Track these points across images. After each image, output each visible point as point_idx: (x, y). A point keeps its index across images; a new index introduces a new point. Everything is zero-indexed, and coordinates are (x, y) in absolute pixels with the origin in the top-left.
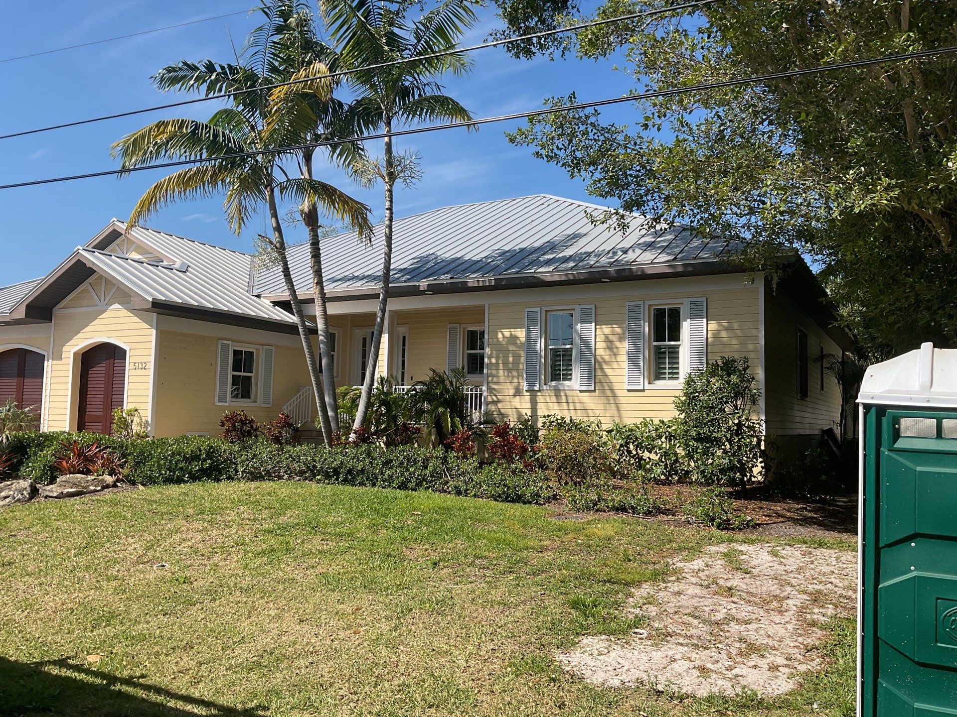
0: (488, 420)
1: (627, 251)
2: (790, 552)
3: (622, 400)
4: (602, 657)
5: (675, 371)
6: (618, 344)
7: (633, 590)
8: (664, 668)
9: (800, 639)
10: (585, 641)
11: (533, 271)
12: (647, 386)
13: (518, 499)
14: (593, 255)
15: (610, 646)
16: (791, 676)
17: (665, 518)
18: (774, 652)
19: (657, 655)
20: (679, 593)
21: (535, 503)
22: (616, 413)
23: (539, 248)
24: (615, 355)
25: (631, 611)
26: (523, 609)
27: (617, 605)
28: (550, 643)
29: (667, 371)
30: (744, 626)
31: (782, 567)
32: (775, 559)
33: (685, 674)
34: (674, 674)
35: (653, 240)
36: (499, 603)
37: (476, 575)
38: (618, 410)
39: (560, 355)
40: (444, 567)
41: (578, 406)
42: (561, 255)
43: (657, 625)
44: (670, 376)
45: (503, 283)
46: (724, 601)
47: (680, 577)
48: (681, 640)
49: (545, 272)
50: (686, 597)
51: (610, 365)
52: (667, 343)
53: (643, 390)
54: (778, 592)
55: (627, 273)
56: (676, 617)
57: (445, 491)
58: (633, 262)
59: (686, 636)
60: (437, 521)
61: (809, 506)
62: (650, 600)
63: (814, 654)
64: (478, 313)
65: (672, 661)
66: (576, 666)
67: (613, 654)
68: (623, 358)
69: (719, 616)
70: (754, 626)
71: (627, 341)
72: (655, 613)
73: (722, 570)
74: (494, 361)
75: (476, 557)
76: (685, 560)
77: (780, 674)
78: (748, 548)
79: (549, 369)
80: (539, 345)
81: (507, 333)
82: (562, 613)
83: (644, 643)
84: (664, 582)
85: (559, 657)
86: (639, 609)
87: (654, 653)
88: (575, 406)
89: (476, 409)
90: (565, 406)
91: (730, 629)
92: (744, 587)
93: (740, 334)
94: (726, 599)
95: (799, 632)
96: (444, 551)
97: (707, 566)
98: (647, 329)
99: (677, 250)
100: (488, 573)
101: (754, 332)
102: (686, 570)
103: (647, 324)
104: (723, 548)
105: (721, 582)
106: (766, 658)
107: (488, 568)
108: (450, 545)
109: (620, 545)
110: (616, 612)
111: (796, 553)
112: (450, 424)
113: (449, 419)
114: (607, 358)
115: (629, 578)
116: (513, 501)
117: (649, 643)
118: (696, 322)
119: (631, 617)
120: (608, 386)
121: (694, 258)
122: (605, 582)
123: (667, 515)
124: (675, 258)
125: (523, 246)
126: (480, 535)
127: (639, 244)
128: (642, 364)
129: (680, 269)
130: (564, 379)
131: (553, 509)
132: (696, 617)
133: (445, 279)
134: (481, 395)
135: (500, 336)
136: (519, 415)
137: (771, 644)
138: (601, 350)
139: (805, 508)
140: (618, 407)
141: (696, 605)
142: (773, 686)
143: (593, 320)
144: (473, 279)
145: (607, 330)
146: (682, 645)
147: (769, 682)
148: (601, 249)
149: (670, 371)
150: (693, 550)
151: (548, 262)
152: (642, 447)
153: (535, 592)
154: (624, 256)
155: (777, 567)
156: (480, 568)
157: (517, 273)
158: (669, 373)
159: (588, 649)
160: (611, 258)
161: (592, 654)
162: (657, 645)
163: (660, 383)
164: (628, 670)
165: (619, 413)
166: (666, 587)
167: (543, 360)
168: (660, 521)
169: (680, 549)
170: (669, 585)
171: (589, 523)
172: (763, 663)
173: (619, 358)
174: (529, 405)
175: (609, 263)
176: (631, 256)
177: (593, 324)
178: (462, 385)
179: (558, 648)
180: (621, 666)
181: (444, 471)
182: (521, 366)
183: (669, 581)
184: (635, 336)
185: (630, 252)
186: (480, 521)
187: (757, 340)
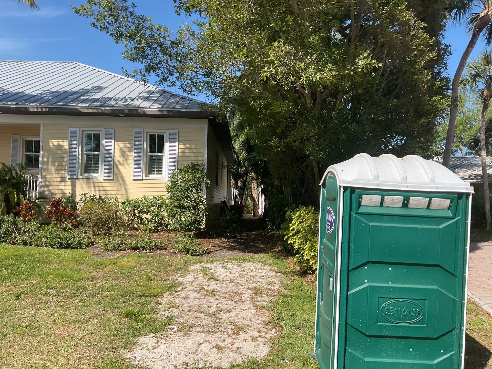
0: (42, 197)
1: (134, 99)
2: (231, 266)
3: (129, 185)
4: (156, 350)
5: (160, 170)
6: (128, 153)
7: (159, 299)
8: (196, 351)
9: (260, 318)
10: (141, 340)
11: (75, 105)
12: (144, 178)
13: (68, 246)
14: (113, 99)
15: (158, 341)
16: (265, 343)
17: (162, 252)
18: (250, 328)
19: (189, 342)
20: (186, 298)
21: (80, 248)
22: (124, 193)
23: (77, 92)
24: (126, 159)
25: (163, 315)
26: (93, 323)
27: (153, 311)
28: (118, 346)
29: (156, 169)
30: (228, 314)
31: (232, 275)
32: (227, 270)
33: (210, 353)
34: (204, 354)
35: (148, 95)
36: (74, 321)
37: (51, 302)
38: (126, 191)
39: (91, 158)
40: (25, 298)
41: (101, 188)
42: (92, 97)
43: (182, 321)
44: (157, 172)
45: (54, 111)
46: (212, 299)
47: (184, 287)
48: (198, 329)
49: (83, 107)
50: (191, 300)
51: (123, 165)
52: (156, 154)
53: (142, 180)
54: (236, 290)
55: (135, 112)
56: (190, 313)
57: (15, 244)
58: (138, 106)
59: (201, 326)
60: (13, 265)
61: (231, 240)
62: (172, 305)
63: (270, 326)
64: (36, 129)
65: (200, 345)
66: (141, 360)
67: (162, 346)
68: (131, 162)
69: (213, 309)
70: (233, 314)
71: (133, 152)
72: (177, 313)
73: (204, 280)
74: (45, 159)
75: (48, 288)
76: (182, 276)
77: (259, 342)
78: (211, 265)
79: (84, 167)
80: (77, 151)
81: (56, 142)
82: (120, 322)
83: (178, 335)
84: (176, 291)
85: (128, 355)
86: (167, 312)
87: (187, 342)
88: (99, 188)
89: (33, 189)
90: (93, 188)
91: (222, 317)
92: (219, 289)
93: (195, 152)
94: (212, 298)
95: (258, 313)
96: (23, 286)
97: (195, 278)
98: (145, 146)
99: (163, 103)
100: (59, 299)
101: (202, 151)
102: (185, 283)
103: (145, 143)
104: (198, 267)
105: (206, 287)
106: (247, 333)
107: (58, 295)
108: (27, 281)
109: (141, 270)
110: (154, 316)
111: (235, 266)
112: (16, 200)
113: (16, 196)
114: (121, 161)
115: (155, 292)
116: (65, 248)
117: (181, 335)
118: (172, 143)
119: (164, 318)
120: (121, 177)
121: (173, 108)
122: (141, 296)
123: (162, 250)
124: (163, 107)
125: (66, 89)
126: (48, 273)
127: (140, 97)
128: (142, 165)
129: (166, 113)
130: (93, 172)
131: (92, 251)
132: (202, 312)
133: (12, 104)
134: (37, 181)
135: (51, 144)
136: (64, 193)
137: (246, 323)
138: (117, 156)
139: (229, 241)
140: (126, 189)
141: (198, 304)
142: (259, 351)
143: (113, 138)
144: (32, 107)
145: (121, 145)
146: (200, 332)
147: (256, 349)
148: (117, 96)
149: (157, 170)
150: (184, 270)
151: (84, 101)
152: (143, 212)
153: (97, 309)
154: (132, 102)
155: (229, 275)
156: (53, 296)
157: (64, 105)
158: (157, 171)
159: (145, 346)
160: (124, 102)
161: (149, 349)
162: (186, 335)
163: (152, 176)
164: (175, 357)
165: (127, 193)
166: (178, 295)
167: (80, 161)
168: (160, 254)
169: (177, 270)
170: (179, 293)
171: (118, 258)
172: (248, 336)
173: (129, 162)
174: (70, 188)
175: (124, 105)
176: (136, 103)
177: (113, 140)
178: (24, 174)
179: (125, 348)
180: (169, 354)
181: (13, 230)
182: (64, 164)
183: (179, 291)
184: (138, 149)
185: (135, 100)
186: (45, 262)
187: (204, 155)
